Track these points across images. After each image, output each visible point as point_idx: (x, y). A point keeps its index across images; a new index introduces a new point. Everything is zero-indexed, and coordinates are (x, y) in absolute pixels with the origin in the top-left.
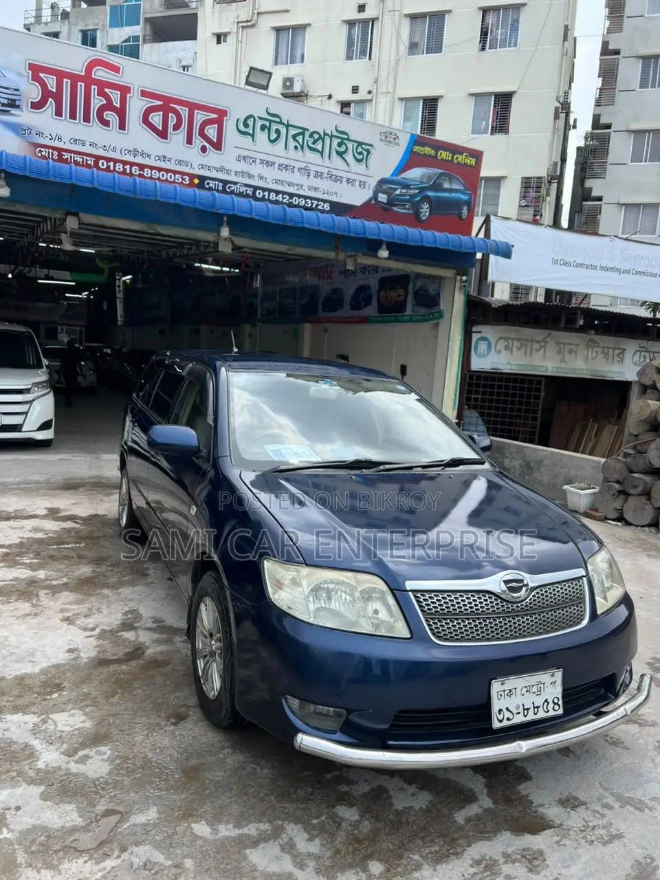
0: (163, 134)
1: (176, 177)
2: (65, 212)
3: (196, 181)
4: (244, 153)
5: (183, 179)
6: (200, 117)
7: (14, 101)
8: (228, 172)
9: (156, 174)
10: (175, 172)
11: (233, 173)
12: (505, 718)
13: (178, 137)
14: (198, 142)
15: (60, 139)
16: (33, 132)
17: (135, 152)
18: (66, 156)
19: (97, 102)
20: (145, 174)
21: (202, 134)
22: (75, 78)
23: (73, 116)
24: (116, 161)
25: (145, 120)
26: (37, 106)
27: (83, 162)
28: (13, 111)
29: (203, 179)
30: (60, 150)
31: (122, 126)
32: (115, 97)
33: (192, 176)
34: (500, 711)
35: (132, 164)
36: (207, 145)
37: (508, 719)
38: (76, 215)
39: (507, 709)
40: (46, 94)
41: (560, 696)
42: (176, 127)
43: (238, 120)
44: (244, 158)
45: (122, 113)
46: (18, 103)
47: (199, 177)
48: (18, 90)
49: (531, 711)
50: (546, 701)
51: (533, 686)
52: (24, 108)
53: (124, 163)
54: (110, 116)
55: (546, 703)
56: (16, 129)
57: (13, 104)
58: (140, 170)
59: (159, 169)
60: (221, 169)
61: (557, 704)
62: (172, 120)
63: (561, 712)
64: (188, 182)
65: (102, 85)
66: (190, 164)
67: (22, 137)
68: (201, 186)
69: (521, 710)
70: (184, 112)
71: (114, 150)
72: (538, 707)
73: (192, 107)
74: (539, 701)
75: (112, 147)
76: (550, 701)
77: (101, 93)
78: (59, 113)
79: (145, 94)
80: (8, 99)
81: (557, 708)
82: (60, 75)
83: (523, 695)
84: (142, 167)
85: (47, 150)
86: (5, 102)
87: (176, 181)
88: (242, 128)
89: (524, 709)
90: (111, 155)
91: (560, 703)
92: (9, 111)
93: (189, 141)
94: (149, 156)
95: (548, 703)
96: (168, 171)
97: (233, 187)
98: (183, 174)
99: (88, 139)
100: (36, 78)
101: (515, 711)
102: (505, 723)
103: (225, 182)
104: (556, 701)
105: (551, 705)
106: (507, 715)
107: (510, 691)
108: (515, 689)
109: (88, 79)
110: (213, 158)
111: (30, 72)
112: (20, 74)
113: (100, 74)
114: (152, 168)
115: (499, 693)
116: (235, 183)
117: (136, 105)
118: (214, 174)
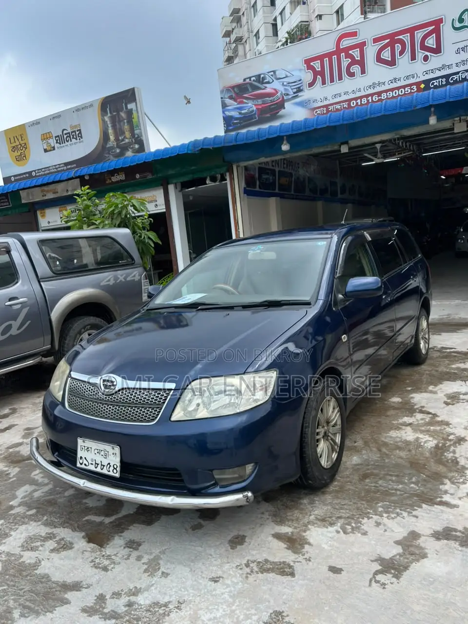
0: (392, 63)
1: (406, 90)
2: (339, 144)
3: (422, 86)
4: (461, 45)
5: (411, 89)
6: (419, 35)
7: (299, 88)
8: (449, 67)
9: (390, 94)
10: (404, 87)
11: (454, 65)
13: (404, 61)
14: (420, 54)
15: (326, 99)
16: (312, 102)
17: (374, 85)
18: (331, 108)
19: (345, 62)
20: (382, 98)
21: (424, 47)
22: (329, 55)
23: (332, 81)
24: (361, 98)
25: (379, 60)
26: (311, 85)
27: (341, 107)
28: (300, 94)
29: (427, 82)
30: (326, 106)
31: (363, 72)
32: (356, 53)
33: (418, 84)
35: (372, 95)
36: (428, 54)
38: (346, 143)
40: (316, 73)
42: (401, 53)
43: (453, 19)
44: (463, 49)
45: (362, 63)
46: (301, 88)
47: (424, 82)
48: (301, 80)
52: (305, 90)
53: (367, 96)
54: (356, 69)
56: (302, 104)
57: (299, 90)
58: (378, 97)
59: (392, 90)
60: (443, 67)
62: (398, 47)
64: (416, 90)
65: (347, 50)
66: (416, 75)
67: (306, 108)
68: (427, 88)
70: (406, 38)
71: (360, 90)
73: (411, 31)
75: (358, 89)
77: (348, 56)
78: (324, 83)
79: (376, 40)
80: (296, 88)
82: (321, 58)
84: (379, 94)
85: (320, 109)
86: (295, 90)
87: (406, 92)
88: (458, 25)
90: (358, 94)
92: (297, 95)
93: (413, 58)
94: (384, 83)
96: (398, 88)
97: (456, 77)
98: (410, 85)
99: (342, 91)
100: (310, 67)
103: (447, 77)
109: (338, 51)
110: (436, 61)
111: (306, 65)
112: (300, 70)
113: (346, 43)
114: (386, 91)
116: (458, 73)
117: (371, 52)
118: (438, 74)
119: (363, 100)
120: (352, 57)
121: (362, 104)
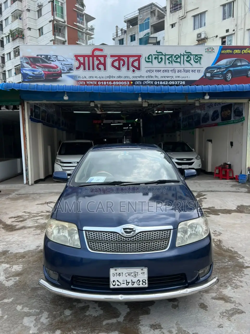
0: (119, 69)
1: (125, 83)
2: (90, 101)
3: (132, 83)
4: (149, 69)
5: (127, 83)
6: (131, 60)
7: (71, 68)
8: (143, 77)
9: (117, 83)
10: (124, 81)
11: (145, 77)
12: (116, 284)
13: (124, 69)
14: (131, 68)
15: (85, 77)
16: (77, 77)
17: (110, 77)
18: (88, 83)
19: (96, 62)
20: (114, 84)
21: (133, 66)
22: (88, 56)
23: (89, 69)
24: (103, 81)
25: (113, 65)
26: (77, 68)
27: (93, 83)
28: (71, 71)
29: (134, 81)
30: (86, 81)
31: (105, 69)
32: (102, 59)
33: (130, 81)
34: (114, 281)
35: (109, 81)
36: (135, 69)
37: (118, 285)
38: (93, 101)
39: (118, 281)
40: (80, 63)
41: (146, 279)
42: (123, 65)
43: (146, 57)
44: (149, 71)
45: (104, 65)
46: (72, 69)
47: (133, 81)
48: (72, 64)
49: (130, 284)
50: (139, 280)
51: (132, 273)
52: (74, 70)
53: (106, 81)
54: (101, 67)
55: (138, 281)
56: (72, 77)
57: (71, 69)
58: (112, 83)
59: (118, 81)
60: (141, 77)
61: (145, 282)
62: (122, 63)
63: (146, 286)
64: (129, 84)
65: (97, 56)
66: (129, 77)
67: (74, 79)
68: (134, 84)
69: (125, 282)
70: (126, 59)
71: (103, 78)
72: (134, 282)
73: (128, 57)
74: (135, 280)
75: (102, 77)
76: (141, 280)
77: (97, 59)
78: (85, 69)
79: (112, 56)
80: (69, 68)
81: (144, 284)
82: (84, 56)
83: (126, 276)
84: (112, 81)
85: (82, 82)
86: (68, 69)
87: (125, 84)
88: (147, 60)
89: (127, 282)
90: (102, 79)
91: (147, 282)
92: (70, 72)
93: (128, 69)
94: (114, 77)
95: (140, 281)
96: (121, 81)
97: (146, 82)
98: (127, 81)
99: (94, 76)
100: (77, 59)
101: (122, 283)
102: (116, 286)
103: (142, 81)
104: (144, 281)
105: (141, 283)
106: (117, 283)
107: (120, 274)
108: (122, 273)
109: (93, 56)
110: (137, 73)
111: (75, 58)
112: (72, 59)
113: (97, 53)
114: (116, 81)
115: (114, 274)
116: (146, 81)
117: (109, 61)
118: (138, 79)
119: (104, 82)
120: (100, 60)
121: (103, 85)
